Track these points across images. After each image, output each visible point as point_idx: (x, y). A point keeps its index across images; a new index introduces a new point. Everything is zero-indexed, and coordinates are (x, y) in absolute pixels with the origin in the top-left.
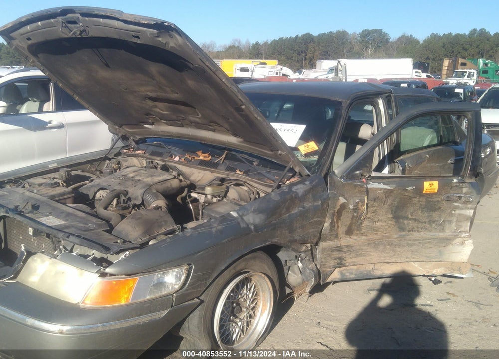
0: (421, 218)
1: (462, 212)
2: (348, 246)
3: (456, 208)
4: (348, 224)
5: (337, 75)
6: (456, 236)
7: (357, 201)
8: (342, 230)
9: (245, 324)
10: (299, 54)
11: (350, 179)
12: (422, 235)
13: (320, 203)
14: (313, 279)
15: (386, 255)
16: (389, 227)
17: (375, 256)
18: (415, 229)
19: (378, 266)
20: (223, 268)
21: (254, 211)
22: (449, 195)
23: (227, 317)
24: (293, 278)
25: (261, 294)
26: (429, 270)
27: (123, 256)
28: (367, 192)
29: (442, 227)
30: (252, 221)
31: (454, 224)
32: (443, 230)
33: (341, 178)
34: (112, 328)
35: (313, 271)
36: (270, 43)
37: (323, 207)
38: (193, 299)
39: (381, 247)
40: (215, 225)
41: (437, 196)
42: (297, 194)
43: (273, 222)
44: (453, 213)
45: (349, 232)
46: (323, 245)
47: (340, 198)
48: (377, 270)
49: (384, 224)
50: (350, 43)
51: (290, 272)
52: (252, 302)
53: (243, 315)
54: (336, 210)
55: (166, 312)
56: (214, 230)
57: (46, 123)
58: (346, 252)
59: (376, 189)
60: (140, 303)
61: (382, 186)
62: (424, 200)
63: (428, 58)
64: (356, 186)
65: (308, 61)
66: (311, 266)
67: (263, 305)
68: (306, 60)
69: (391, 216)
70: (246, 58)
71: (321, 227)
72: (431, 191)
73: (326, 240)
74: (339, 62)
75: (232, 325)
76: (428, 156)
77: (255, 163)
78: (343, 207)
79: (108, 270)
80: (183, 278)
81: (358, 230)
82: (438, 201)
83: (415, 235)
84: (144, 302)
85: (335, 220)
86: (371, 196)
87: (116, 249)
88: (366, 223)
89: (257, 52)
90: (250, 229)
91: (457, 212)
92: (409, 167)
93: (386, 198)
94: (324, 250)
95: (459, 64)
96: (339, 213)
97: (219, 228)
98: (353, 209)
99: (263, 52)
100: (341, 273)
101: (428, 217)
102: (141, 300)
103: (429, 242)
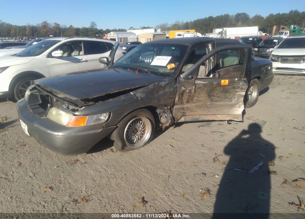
0: (221, 96)
1: (240, 93)
2: (187, 108)
3: (238, 91)
4: (187, 99)
5: (222, 35)
6: (237, 104)
7: (191, 88)
8: (185, 101)
9: (140, 137)
10: (206, 26)
11: (187, 79)
12: (221, 103)
13: (172, 89)
14: (170, 121)
15: (205, 111)
16: (206, 100)
17: (200, 112)
18: (218, 101)
19: (201, 116)
20: (126, 114)
21: (141, 92)
22: (234, 86)
23: (131, 134)
24: (163, 120)
25: (147, 126)
26: (224, 118)
27: (82, 108)
28: (195, 84)
29: (231, 100)
30: (139, 96)
31: (236, 98)
32: (231, 101)
33: (183, 79)
34: (78, 134)
35: (170, 117)
36: (193, 22)
37: (174, 91)
38: (113, 126)
39: (202, 108)
40: (123, 98)
41: (228, 86)
42: (162, 86)
43: (150, 97)
44: (236, 94)
45: (188, 102)
46: (175, 107)
47: (182, 87)
48: (201, 117)
49: (203, 98)
50: (230, 20)
51: (161, 118)
52: (143, 129)
53: (139, 133)
54: (181, 92)
55: (101, 130)
56: (121, 99)
57: (80, 60)
58: (186, 110)
59: (199, 83)
60: (89, 126)
61: (202, 82)
62: (222, 88)
63: (268, 26)
64: (190, 82)
65: (210, 30)
66: (170, 115)
67: (148, 130)
68: (209, 29)
69: (207, 95)
70: (182, 29)
71: (174, 99)
72: (225, 84)
73: (177, 105)
74: (223, 29)
75: (133, 137)
76: (232, 69)
77: (149, 73)
78: (184, 91)
79: (76, 113)
80: (107, 117)
81: (192, 101)
82: (229, 89)
83: (218, 103)
84: (91, 125)
85: (181, 97)
86: (197, 86)
87: (80, 106)
88: (195, 98)
89: (187, 27)
90: (139, 99)
91: (238, 93)
92: (222, 74)
93: (204, 87)
94: (176, 109)
95: (281, 28)
96: (182, 94)
97: (124, 98)
98: (188, 92)
99: (190, 26)
100: (185, 119)
101: (224, 95)
102: (90, 125)
103: (224, 106)
